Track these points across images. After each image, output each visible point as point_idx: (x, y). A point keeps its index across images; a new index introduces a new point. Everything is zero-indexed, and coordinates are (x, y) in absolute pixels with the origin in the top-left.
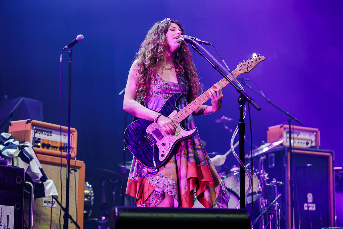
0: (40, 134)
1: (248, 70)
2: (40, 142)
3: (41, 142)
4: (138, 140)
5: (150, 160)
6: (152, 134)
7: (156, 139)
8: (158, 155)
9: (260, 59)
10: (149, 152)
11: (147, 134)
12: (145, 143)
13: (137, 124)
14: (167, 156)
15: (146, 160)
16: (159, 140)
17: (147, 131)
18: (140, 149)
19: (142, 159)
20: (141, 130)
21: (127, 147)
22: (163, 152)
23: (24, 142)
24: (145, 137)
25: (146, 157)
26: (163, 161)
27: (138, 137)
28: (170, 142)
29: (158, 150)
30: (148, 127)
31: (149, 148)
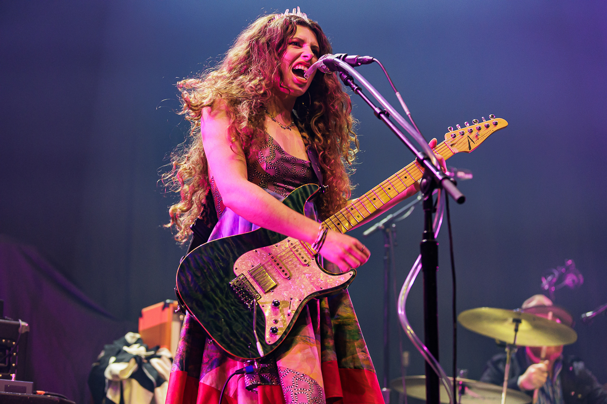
4: (212, 290)
5: (242, 339)
6: (248, 277)
7: (259, 290)
8: (264, 329)
9: (496, 124)
10: (241, 320)
11: (235, 276)
12: (232, 298)
13: (210, 252)
14: (285, 333)
15: (234, 340)
16: (265, 293)
17: (236, 269)
18: (218, 312)
19: (223, 336)
20: (220, 266)
21: (183, 304)
22: (276, 322)
23: (157, 348)
24: (230, 284)
25: (233, 333)
26: (275, 344)
27: (212, 282)
28: (291, 299)
29: (263, 317)
30: (238, 261)
31: (240, 312)
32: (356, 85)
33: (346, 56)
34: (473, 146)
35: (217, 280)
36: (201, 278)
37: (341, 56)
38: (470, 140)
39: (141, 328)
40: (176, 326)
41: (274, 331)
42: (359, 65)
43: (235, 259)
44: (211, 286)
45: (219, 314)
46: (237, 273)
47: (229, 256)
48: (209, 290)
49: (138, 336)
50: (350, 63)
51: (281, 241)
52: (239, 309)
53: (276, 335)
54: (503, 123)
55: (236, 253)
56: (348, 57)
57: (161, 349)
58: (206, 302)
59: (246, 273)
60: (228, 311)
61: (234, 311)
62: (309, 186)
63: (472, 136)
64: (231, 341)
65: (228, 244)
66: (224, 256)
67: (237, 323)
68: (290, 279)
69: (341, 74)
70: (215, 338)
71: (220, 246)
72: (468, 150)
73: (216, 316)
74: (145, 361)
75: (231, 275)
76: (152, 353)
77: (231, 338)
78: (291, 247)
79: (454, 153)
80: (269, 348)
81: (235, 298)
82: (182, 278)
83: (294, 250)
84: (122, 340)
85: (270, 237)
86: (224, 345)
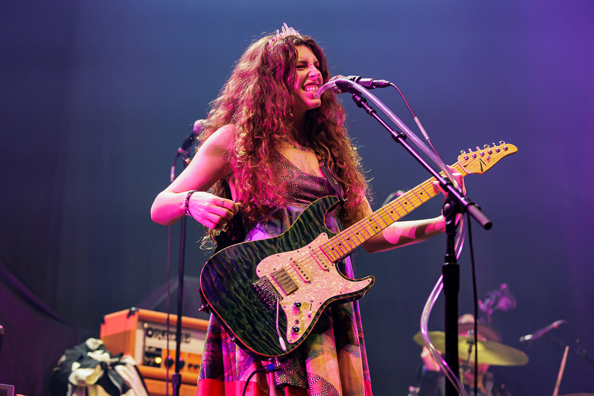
0: (160, 339)
1: (482, 170)
2: (160, 356)
3: (164, 354)
4: (236, 290)
5: (264, 337)
6: (270, 279)
7: (281, 292)
8: (285, 329)
9: (507, 149)
10: (263, 319)
11: (258, 278)
12: (254, 298)
13: (234, 254)
14: (306, 333)
15: (257, 338)
16: (287, 295)
17: (259, 271)
18: (241, 310)
19: (246, 333)
20: (244, 268)
21: (207, 303)
22: (297, 322)
23: (121, 355)
24: (254, 285)
25: (256, 332)
26: (296, 343)
27: (236, 282)
28: (312, 301)
29: (284, 317)
30: (260, 264)
31: (263, 311)
32: (371, 108)
34: (485, 169)
35: (241, 281)
36: (225, 279)
37: (355, 78)
38: (482, 163)
39: (103, 334)
40: (140, 334)
41: (295, 331)
42: (373, 88)
43: (258, 262)
44: (234, 287)
45: (242, 313)
46: (260, 275)
47: (252, 259)
48: (232, 290)
49: (100, 342)
50: (364, 85)
51: (302, 247)
52: (262, 309)
53: (298, 334)
54: (513, 149)
55: (259, 256)
56: (362, 80)
57: (124, 357)
58: (229, 301)
59: (268, 276)
60: (251, 311)
61: (256, 311)
62: (329, 197)
63: (484, 158)
64: (254, 339)
65: (251, 248)
66: (248, 259)
67: (260, 323)
68: (310, 283)
70: (238, 335)
71: (243, 249)
72: (481, 172)
73: (239, 315)
74: (110, 368)
75: (254, 276)
76: (116, 360)
77: (254, 335)
78: (312, 253)
79: (468, 174)
80: (290, 346)
81: (258, 298)
82: (207, 279)
83: (314, 256)
84: (82, 345)
85: (292, 243)
86: (246, 342)
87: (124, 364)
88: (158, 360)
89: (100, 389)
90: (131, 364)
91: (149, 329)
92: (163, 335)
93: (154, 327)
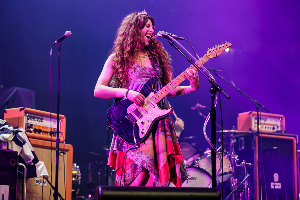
1: (216, 55)
3: (33, 128)
5: (131, 137)
8: (139, 133)
9: (227, 45)
11: (128, 114)
13: (118, 105)
16: (139, 119)
17: (128, 111)
20: (122, 111)
22: (143, 129)
26: (143, 138)
28: (149, 120)
29: (138, 128)
32: (177, 47)
33: (172, 35)
34: (218, 55)
35: (121, 116)
38: (216, 53)
39: (5, 117)
40: (25, 118)
44: (119, 118)
49: (5, 121)
50: (174, 37)
53: (143, 134)
54: (230, 45)
57: (19, 128)
63: (217, 51)
68: (148, 113)
69: (170, 41)
72: (216, 57)
75: (126, 113)
76: (16, 130)
78: (148, 101)
79: (210, 59)
82: (109, 116)
87: (21, 132)
88: (32, 130)
89: (13, 142)
90: (24, 132)
91: (28, 116)
92: (33, 119)
93: (30, 115)
